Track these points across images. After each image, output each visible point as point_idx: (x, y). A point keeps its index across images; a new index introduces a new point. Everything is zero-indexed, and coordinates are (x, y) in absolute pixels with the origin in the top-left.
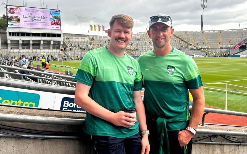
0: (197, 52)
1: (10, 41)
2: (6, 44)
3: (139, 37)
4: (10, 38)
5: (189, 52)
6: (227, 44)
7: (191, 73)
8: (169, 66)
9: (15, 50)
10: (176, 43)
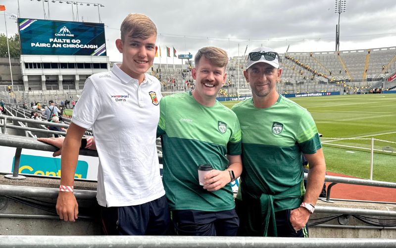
0: (330, 86)
1: (27, 77)
2: (21, 82)
3: (234, 65)
4: (26, 72)
5: (316, 87)
6: (378, 73)
7: (305, 132)
8: (274, 123)
9: (36, 92)
10: (295, 72)
